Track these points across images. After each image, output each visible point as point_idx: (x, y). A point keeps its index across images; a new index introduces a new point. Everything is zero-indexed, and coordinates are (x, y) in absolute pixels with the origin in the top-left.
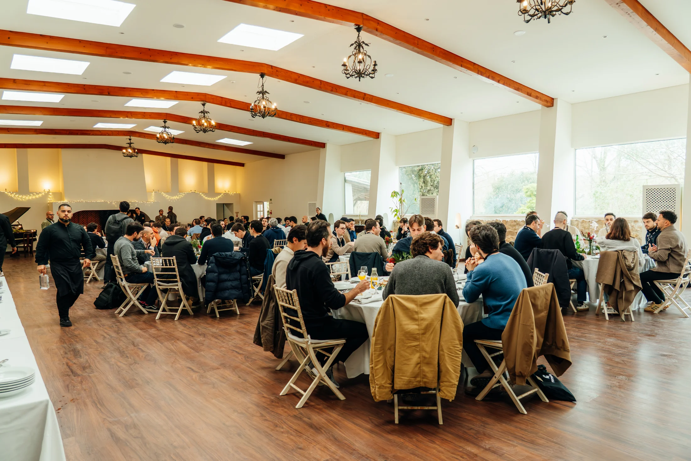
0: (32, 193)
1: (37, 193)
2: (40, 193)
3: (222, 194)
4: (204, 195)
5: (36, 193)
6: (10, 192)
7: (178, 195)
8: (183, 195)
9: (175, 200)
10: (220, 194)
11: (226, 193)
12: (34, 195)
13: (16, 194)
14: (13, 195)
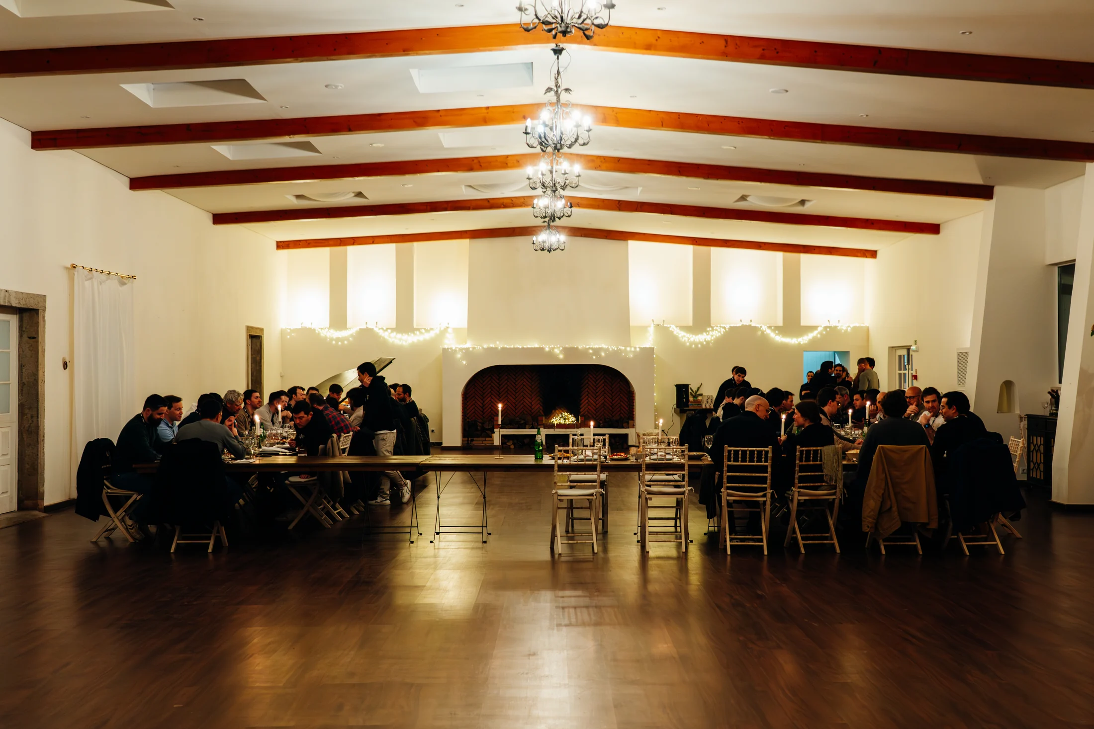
0: (418, 330)
1: (427, 331)
2: (432, 329)
3: (820, 329)
4: (774, 331)
5: (425, 329)
6: (382, 329)
7: (708, 331)
8: (720, 332)
9: (701, 343)
10: (813, 328)
11: (829, 327)
12: (421, 333)
13: (392, 332)
14: (386, 333)
